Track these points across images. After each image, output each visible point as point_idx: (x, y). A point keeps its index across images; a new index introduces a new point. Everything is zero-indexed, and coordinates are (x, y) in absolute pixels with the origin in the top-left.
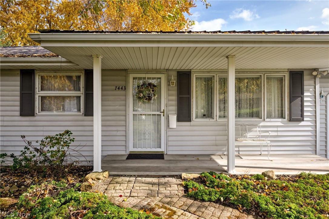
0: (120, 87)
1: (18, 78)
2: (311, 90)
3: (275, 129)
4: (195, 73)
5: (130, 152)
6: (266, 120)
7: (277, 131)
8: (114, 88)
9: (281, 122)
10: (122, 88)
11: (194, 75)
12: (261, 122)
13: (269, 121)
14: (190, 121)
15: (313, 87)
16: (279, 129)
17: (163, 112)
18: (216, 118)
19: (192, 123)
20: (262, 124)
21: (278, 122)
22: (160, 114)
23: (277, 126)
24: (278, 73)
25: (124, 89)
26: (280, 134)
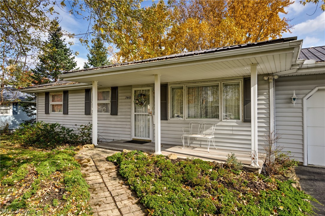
0: (128, 97)
1: (84, 94)
2: (265, 93)
3: (231, 128)
4: (171, 85)
5: (133, 139)
6: (223, 120)
7: (233, 130)
8: (125, 97)
9: (236, 122)
10: (129, 98)
11: (170, 86)
12: (218, 122)
13: (225, 122)
14: (167, 120)
15: (267, 91)
16: (234, 128)
17: (151, 113)
18: (185, 118)
19: (168, 121)
20: (219, 124)
21: (234, 122)
22: (149, 114)
23: (233, 126)
24: (233, 80)
25: (130, 98)
26: (235, 133)
